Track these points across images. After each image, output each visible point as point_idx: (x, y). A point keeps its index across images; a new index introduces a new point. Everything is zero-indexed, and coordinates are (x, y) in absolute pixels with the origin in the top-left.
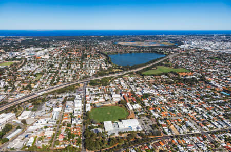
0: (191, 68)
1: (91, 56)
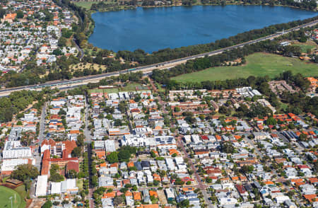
1: (20, 16)
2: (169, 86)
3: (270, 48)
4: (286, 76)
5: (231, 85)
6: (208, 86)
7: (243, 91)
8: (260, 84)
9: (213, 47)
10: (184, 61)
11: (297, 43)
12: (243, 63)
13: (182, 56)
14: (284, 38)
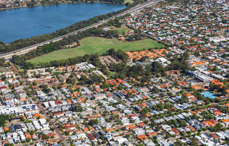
0: (169, 38)
2: (26, 67)
3: (96, 33)
4: (111, 52)
5: (72, 62)
6: (55, 64)
7: (81, 66)
8: (93, 59)
9: (55, 35)
10: (35, 47)
11: (114, 28)
12: (78, 45)
13: (32, 44)
14: (105, 25)
